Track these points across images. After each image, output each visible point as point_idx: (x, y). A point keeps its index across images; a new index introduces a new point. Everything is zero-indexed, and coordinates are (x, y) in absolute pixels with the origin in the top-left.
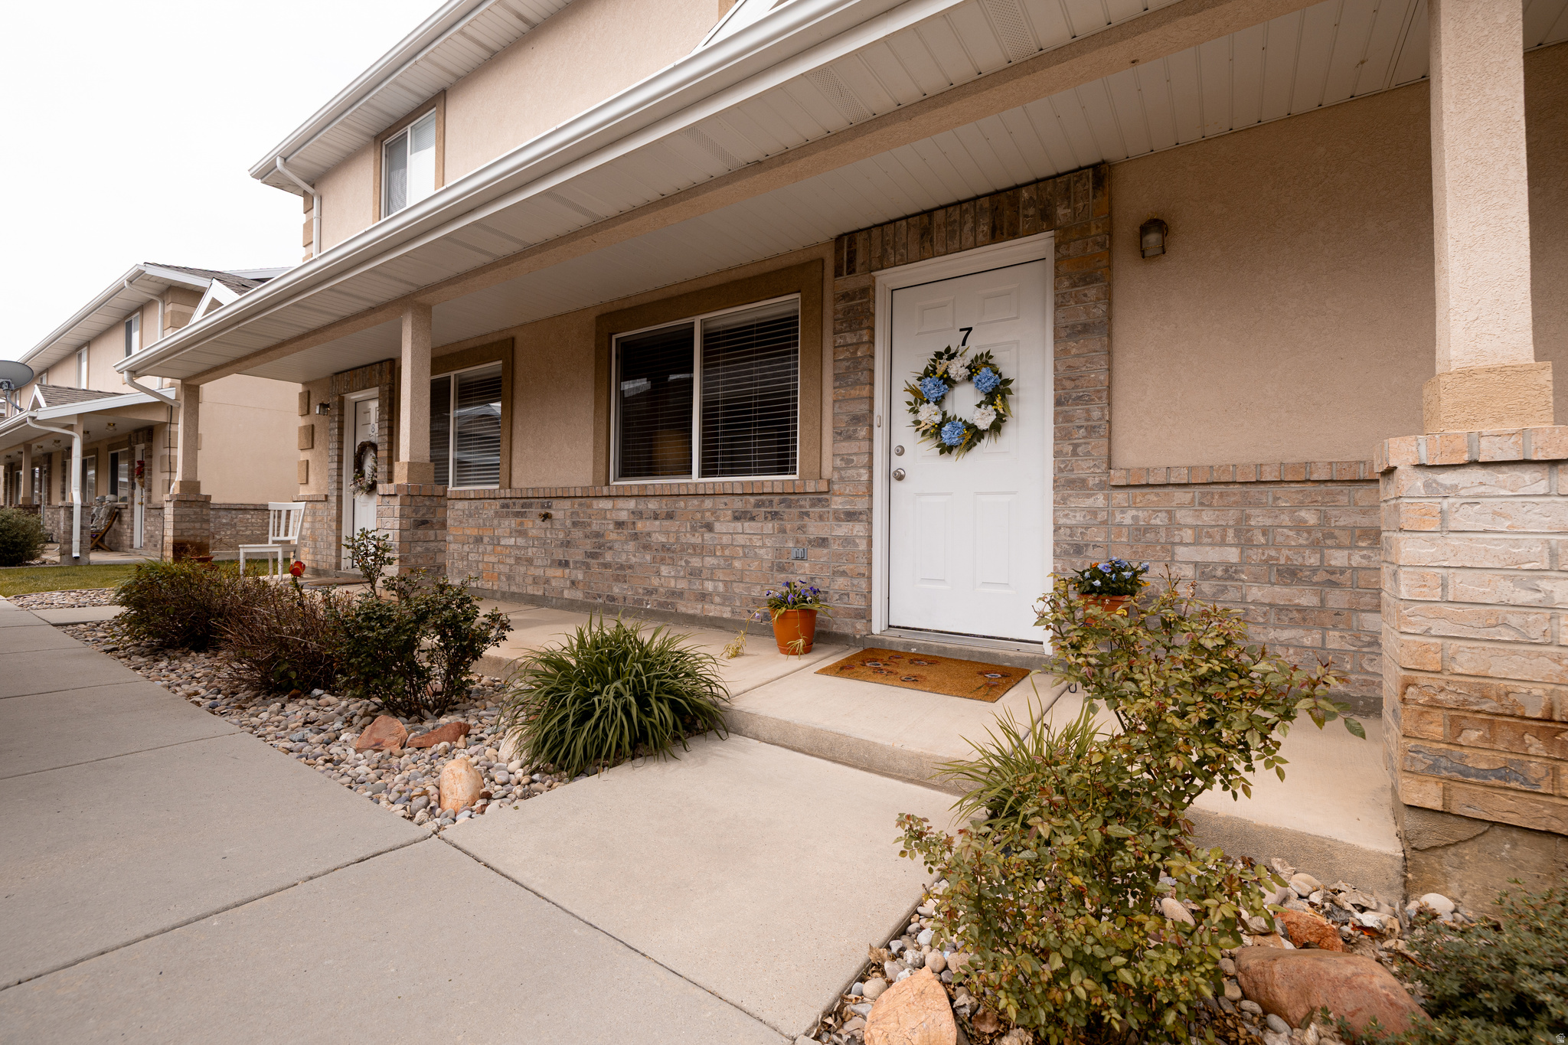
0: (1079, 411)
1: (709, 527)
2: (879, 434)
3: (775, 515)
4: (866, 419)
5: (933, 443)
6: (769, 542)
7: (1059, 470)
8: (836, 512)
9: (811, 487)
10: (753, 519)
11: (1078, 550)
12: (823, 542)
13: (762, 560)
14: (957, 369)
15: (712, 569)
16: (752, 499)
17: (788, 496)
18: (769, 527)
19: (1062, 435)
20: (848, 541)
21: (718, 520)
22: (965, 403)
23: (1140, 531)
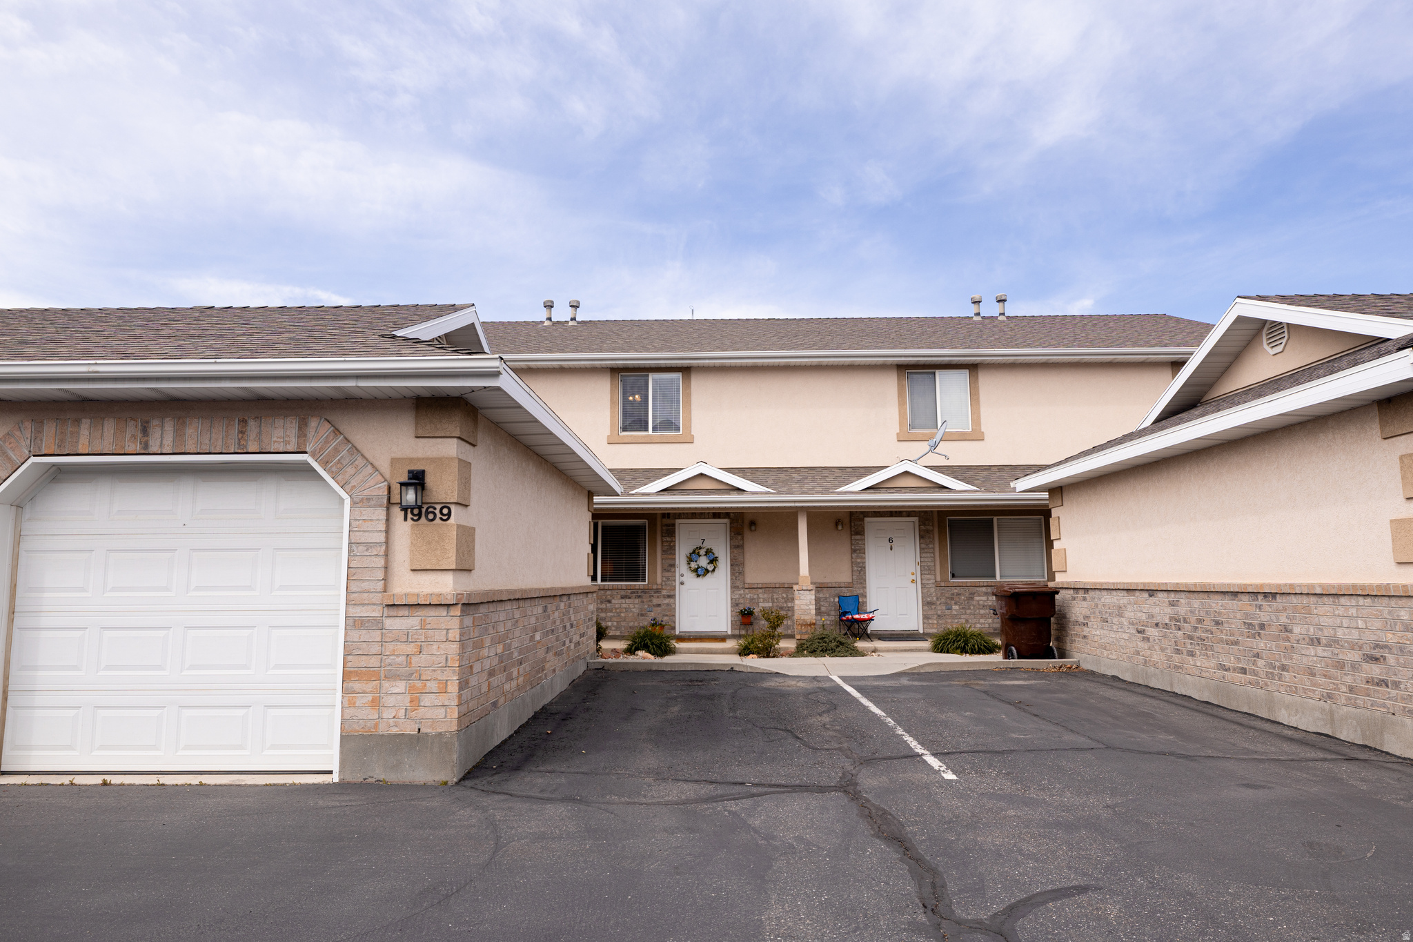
0: (737, 568)
1: (609, 602)
2: (677, 570)
3: (639, 597)
4: (673, 565)
5: (695, 574)
6: (636, 606)
7: (732, 584)
8: (664, 595)
9: (655, 587)
10: (630, 598)
11: (737, 605)
12: (659, 605)
13: (634, 613)
14: (702, 552)
15: (611, 617)
16: (629, 591)
17: (645, 590)
18: (637, 601)
19: (732, 574)
20: (668, 605)
21: (613, 598)
22: (703, 562)
23: (751, 599)
